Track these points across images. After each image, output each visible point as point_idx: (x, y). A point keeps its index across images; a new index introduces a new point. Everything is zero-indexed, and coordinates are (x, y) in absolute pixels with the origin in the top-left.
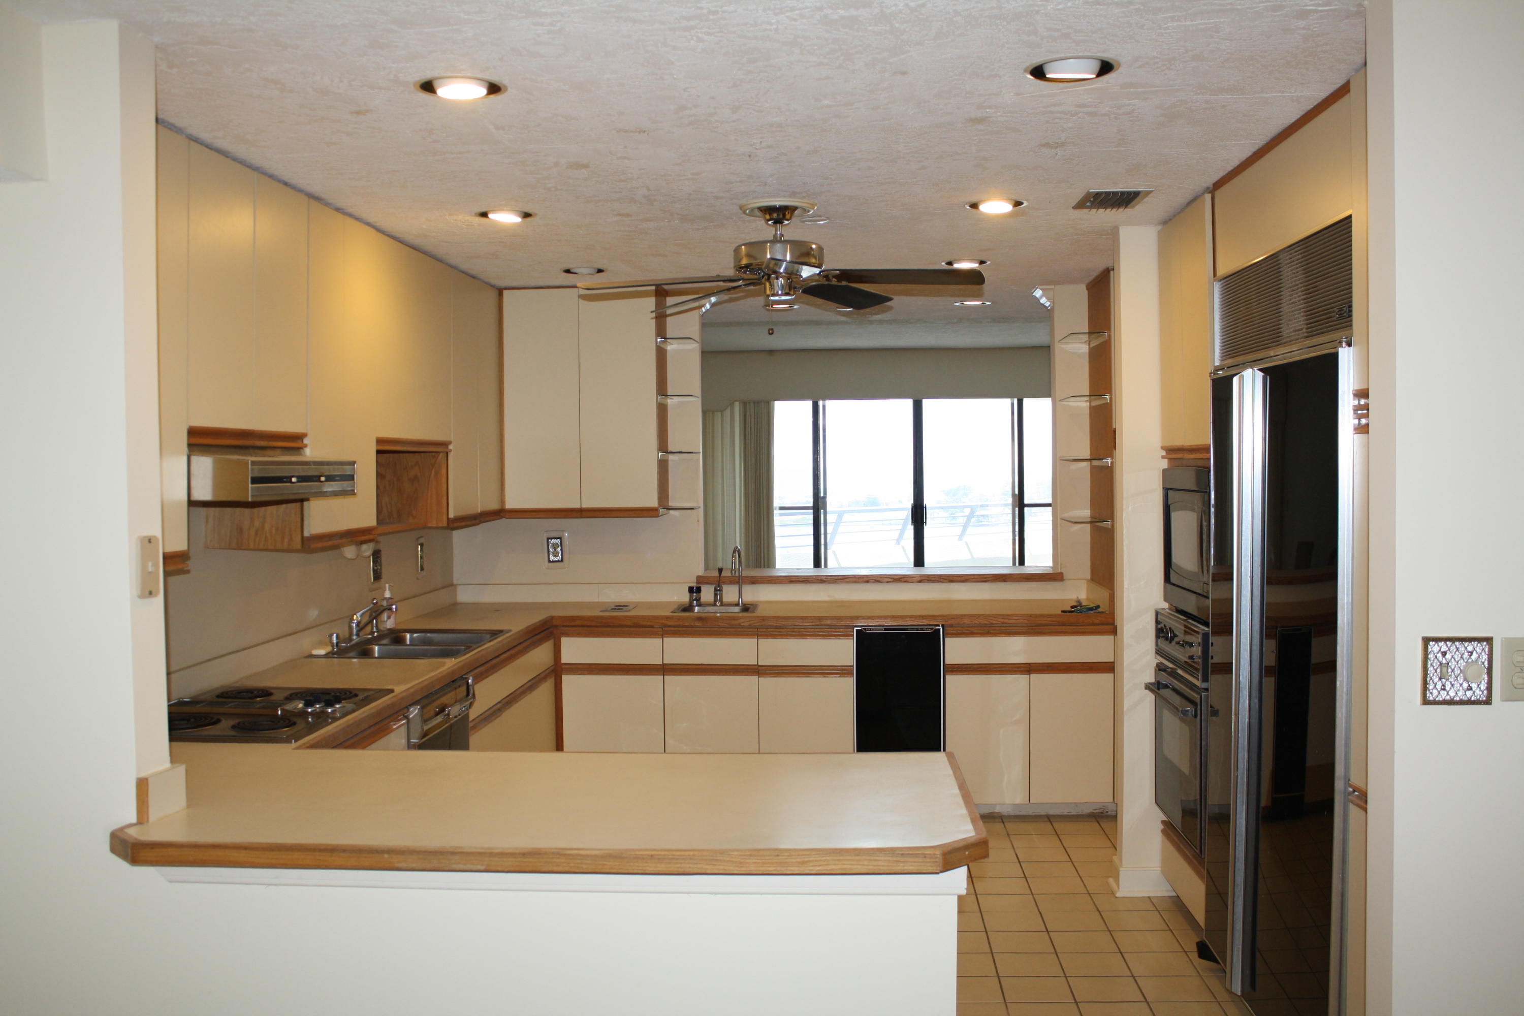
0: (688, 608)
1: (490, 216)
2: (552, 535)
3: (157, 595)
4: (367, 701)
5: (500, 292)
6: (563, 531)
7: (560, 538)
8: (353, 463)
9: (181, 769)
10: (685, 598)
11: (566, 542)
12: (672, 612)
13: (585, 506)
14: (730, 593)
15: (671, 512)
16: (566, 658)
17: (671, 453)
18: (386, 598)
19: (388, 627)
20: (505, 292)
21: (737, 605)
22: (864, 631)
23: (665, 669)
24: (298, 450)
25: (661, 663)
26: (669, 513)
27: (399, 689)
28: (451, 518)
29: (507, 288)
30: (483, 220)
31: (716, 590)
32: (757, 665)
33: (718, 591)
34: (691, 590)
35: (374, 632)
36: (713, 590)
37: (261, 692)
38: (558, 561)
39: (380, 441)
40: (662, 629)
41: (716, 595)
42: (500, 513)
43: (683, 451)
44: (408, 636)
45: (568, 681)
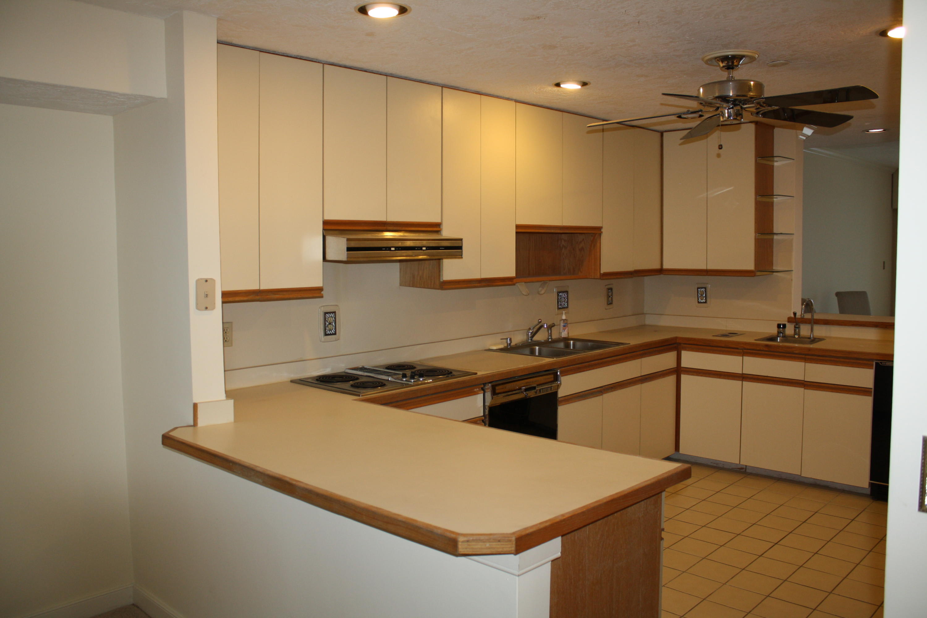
0: (772, 339)
1: (562, 86)
2: (700, 286)
3: (213, 308)
4: (454, 377)
5: (662, 133)
6: (707, 284)
7: (705, 288)
8: (461, 240)
9: (232, 402)
10: (774, 330)
11: (708, 290)
12: (755, 340)
13: (709, 268)
14: (805, 330)
15: (774, 273)
16: (684, 364)
17: (777, 234)
18: (563, 320)
19: (563, 336)
20: (665, 134)
21: (810, 338)
22: (881, 364)
23: (743, 377)
24: (438, 232)
25: (741, 373)
26: (773, 274)
27: (479, 373)
28: (602, 273)
29: (666, 131)
30: (556, 89)
31: (795, 327)
32: (804, 381)
33: (797, 327)
34: (779, 326)
35: (549, 339)
36: (793, 328)
37: (409, 367)
38: (704, 303)
39: (518, 227)
40: (743, 350)
41: (795, 330)
42: (661, 271)
43: (783, 233)
44: (572, 342)
45: (685, 378)
